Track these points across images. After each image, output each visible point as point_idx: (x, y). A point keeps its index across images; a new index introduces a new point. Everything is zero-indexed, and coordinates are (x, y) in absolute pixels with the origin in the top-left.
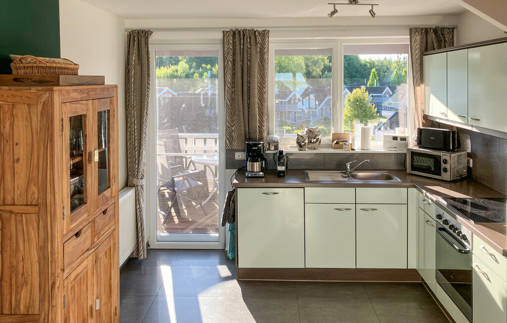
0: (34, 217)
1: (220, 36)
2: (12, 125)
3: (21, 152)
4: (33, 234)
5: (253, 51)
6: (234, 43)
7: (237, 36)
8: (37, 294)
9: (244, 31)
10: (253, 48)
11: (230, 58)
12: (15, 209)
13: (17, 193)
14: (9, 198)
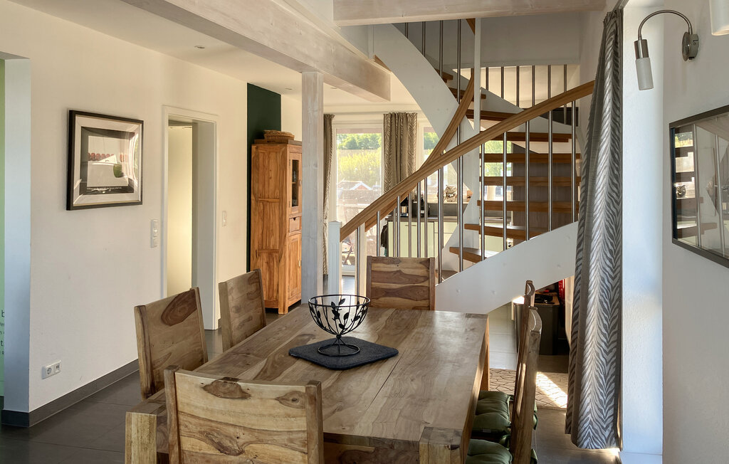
0: (277, 204)
1: (382, 117)
2: (269, 162)
3: (272, 174)
4: (277, 212)
5: (405, 128)
6: (391, 122)
7: (393, 118)
8: (278, 240)
9: (399, 114)
10: (405, 126)
11: (388, 133)
12: (270, 200)
13: (270, 193)
14: (267, 196)
